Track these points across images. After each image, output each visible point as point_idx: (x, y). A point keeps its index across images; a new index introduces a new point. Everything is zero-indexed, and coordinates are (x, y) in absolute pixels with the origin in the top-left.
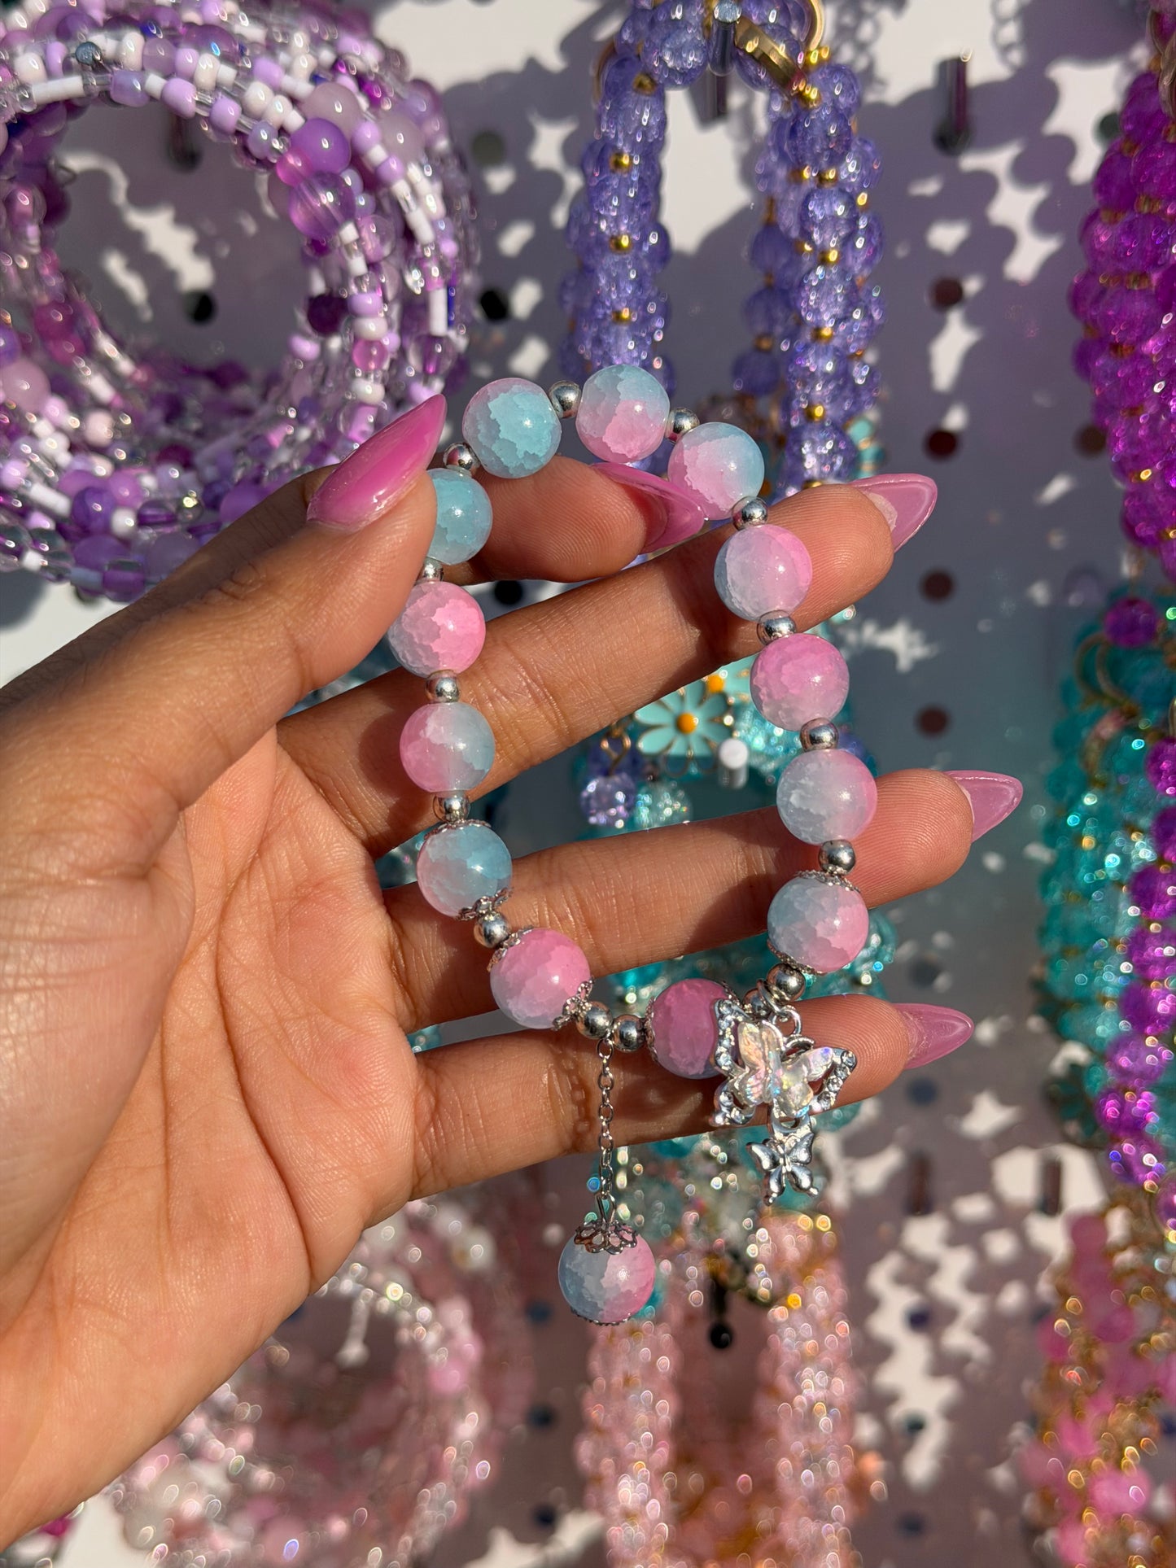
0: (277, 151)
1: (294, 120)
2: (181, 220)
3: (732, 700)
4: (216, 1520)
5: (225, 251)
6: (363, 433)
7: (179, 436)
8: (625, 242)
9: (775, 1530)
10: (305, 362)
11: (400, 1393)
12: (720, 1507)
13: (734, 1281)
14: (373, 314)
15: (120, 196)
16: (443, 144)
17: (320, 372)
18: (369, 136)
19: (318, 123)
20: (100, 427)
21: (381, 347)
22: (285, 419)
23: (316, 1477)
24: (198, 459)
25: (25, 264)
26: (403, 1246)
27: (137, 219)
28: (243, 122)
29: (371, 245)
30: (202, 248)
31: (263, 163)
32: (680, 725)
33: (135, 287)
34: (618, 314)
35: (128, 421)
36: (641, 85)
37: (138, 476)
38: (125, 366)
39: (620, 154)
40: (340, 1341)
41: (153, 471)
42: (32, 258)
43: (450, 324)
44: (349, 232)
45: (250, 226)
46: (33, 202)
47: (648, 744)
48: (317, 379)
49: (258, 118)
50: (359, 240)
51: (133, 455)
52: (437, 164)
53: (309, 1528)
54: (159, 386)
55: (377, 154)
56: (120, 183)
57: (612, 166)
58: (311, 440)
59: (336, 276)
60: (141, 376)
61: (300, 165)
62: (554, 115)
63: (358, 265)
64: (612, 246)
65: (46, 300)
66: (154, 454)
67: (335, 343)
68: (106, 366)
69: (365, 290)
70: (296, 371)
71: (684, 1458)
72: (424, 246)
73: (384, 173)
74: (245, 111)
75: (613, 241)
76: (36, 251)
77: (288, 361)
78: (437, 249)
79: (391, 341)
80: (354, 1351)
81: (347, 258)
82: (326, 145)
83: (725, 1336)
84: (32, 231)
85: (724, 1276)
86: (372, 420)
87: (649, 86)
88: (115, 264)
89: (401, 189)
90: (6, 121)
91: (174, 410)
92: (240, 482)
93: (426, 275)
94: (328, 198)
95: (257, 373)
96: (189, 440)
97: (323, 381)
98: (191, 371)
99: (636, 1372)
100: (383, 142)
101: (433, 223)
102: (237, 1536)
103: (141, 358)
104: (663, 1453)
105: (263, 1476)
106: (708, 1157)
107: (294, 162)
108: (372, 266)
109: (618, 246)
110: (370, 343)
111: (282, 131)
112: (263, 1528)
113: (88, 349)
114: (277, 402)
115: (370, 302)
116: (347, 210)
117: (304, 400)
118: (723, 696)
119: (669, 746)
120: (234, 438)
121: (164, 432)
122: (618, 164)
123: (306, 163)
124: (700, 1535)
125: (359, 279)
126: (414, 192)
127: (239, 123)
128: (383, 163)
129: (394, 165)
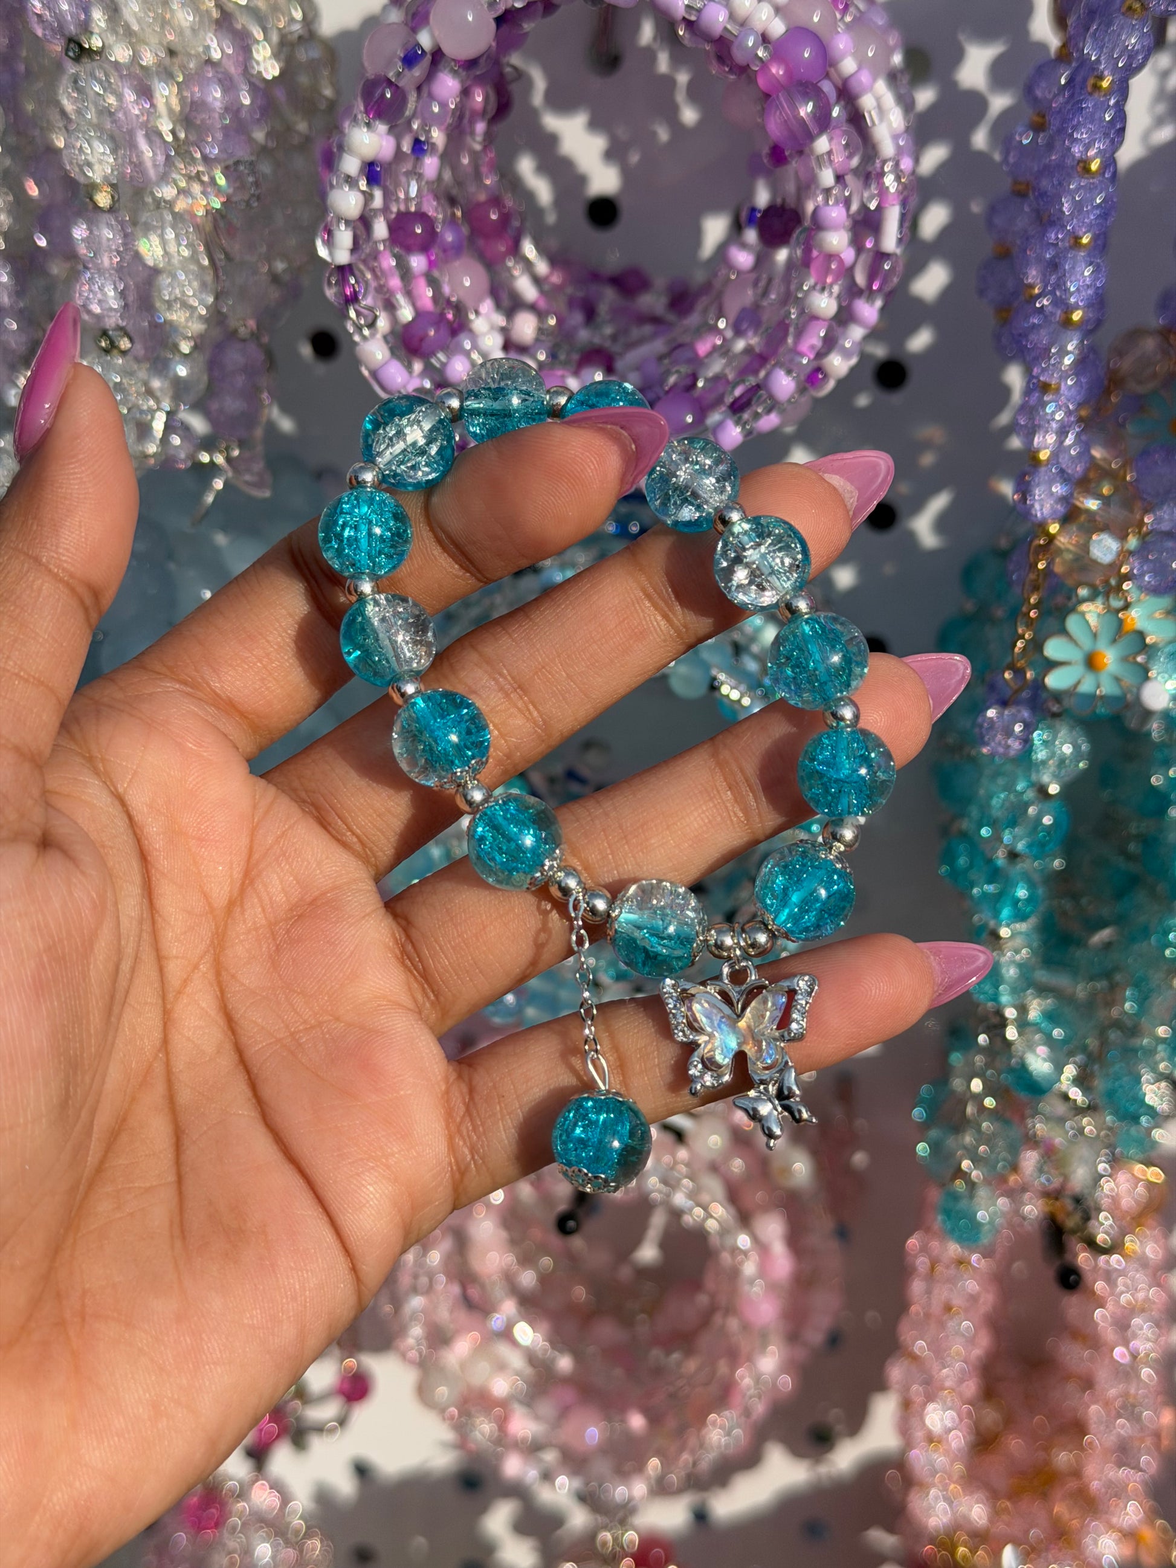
0: (760, 59)
1: (778, 28)
2: (595, 125)
3: (1148, 640)
4: (521, 1402)
5: (634, 158)
6: (812, 347)
7: (597, 340)
8: (1094, 166)
9: (1076, 1473)
10: (739, 273)
11: (703, 1299)
12: (1015, 1445)
13: (1070, 1223)
14: (835, 228)
15: (538, 98)
16: (897, 59)
17: (762, 283)
18: (841, 46)
19: (799, 32)
20: (526, 327)
21: (841, 262)
22: (715, 329)
23: (618, 1372)
24: (620, 365)
25: (465, 161)
26: (727, 1158)
27: (552, 122)
28: (729, 27)
29: (839, 158)
30: (613, 154)
31: (743, 70)
32: (1091, 662)
33: (542, 190)
34: (1077, 239)
35: (552, 322)
36: (1130, 8)
37: (563, 377)
38: (542, 267)
39: (1101, 78)
40: (637, 1242)
41: (576, 373)
42: (474, 155)
43: (900, 241)
44: (822, 144)
45: (663, 134)
46: (486, 99)
47: (1054, 680)
48: (760, 291)
49: (743, 24)
50: (830, 153)
51: (553, 355)
52: (893, 78)
53: (609, 1419)
54: (569, 290)
55: (848, 66)
56: (540, 84)
57: (1089, 89)
58: (748, 350)
59: (791, 187)
60: (556, 279)
61: (781, 73)
62: (985, 35)
63: (827, 177)
64: (1079, 169)
65: (482, 197)
66: (576, 357)
67: (782, 255)
68: (528, 265)
69: (831, 203)
70: (728, 280)
71: (989, 1392)
72: (884, 162)
73: (854, 85)
74: (732, 17)
75: (1081, 165)
76: (478, 147)
77: (724, 272)
78: (897, 164)
79: (848, 255)
80: (648, 1253)
81: (817, 171)
82: (806, 55)
83: (1072, 1278)
84: (480, 127)
85: (1060, 1217)
86: (822, 334)
87: (1139, 10)
88: (526, 166)
89: (867, 102)
90: (496, 16)
91: (590, 314)
92: (671, 388)
93: (883, 191)
94: (806, 110)
95: (660, 282)
96: (608, 344)
97: (765, 293)
98: (595, 277)
99: (957, 1301)
100: (855, 55)
101: (895, 137)
102: (537, 1417)
103: (554, 261)
104: (971, 1387)
105: (565, 1363)
106: (1065, 1097)
107: (777, 71)
108: (839, 178)
109: (1087, 170)
110: (830, 257)
111: (765, 39)
112: (564, 1412)
113: (515, 249)
114: (705, 311)
115: (834, 215)
116: (823, 121)
117: (744, 310)
118: (1141, 635)
119: (1078, 683)
120: (658, 346)
121: (584, 335)
122: (1097, 87)
123: (789, 72)
124: (996, 1468)
125: (827, 191)
126: (880, 108)
127: (725, 29)
128: (852, 75)
129: (865, 77)
